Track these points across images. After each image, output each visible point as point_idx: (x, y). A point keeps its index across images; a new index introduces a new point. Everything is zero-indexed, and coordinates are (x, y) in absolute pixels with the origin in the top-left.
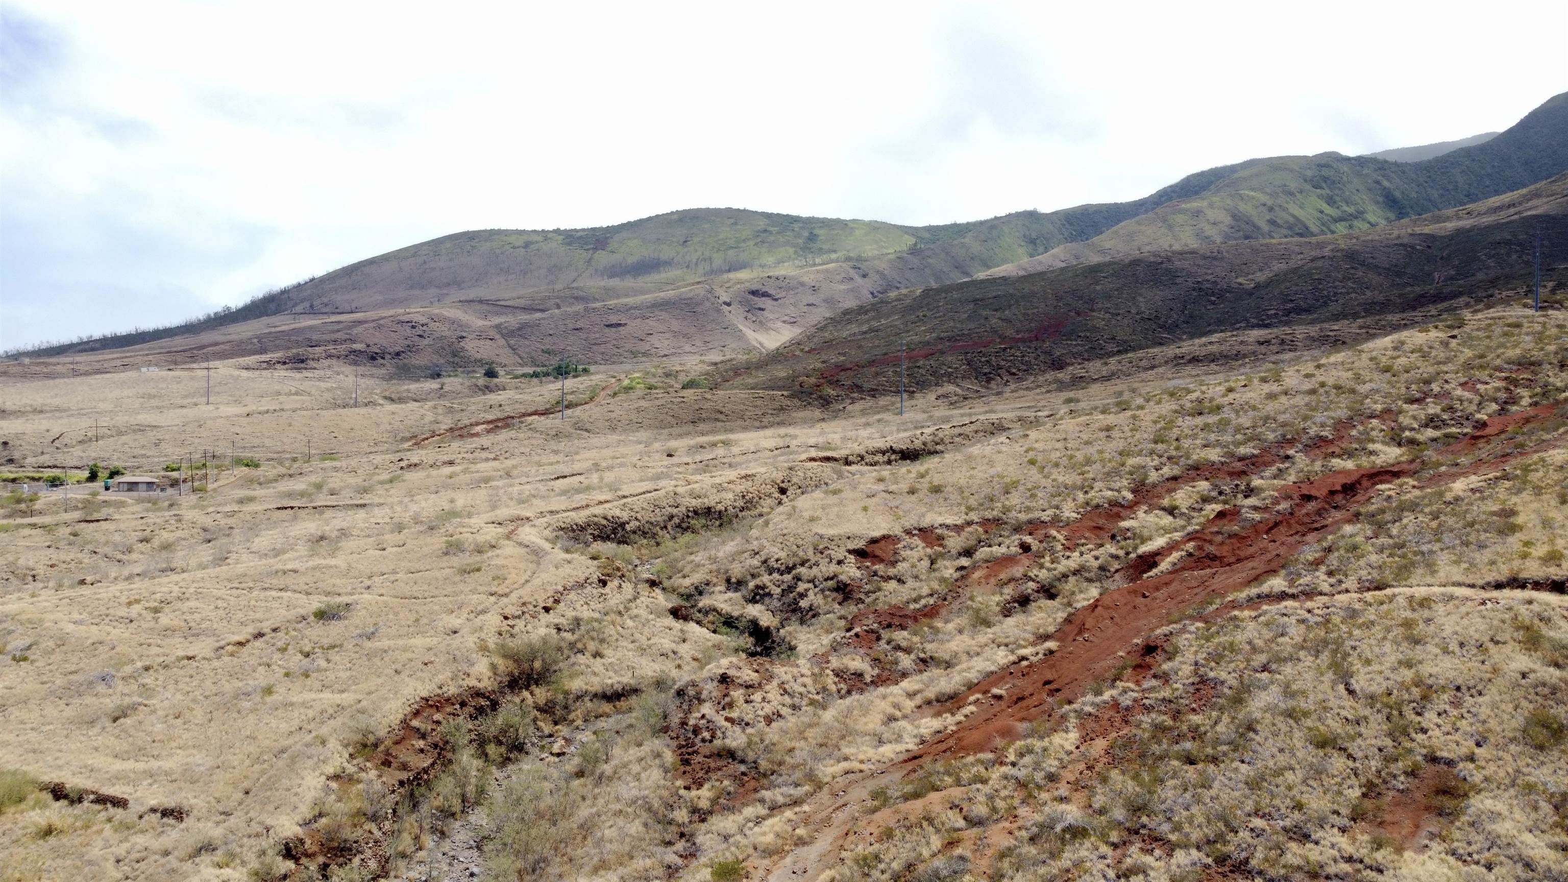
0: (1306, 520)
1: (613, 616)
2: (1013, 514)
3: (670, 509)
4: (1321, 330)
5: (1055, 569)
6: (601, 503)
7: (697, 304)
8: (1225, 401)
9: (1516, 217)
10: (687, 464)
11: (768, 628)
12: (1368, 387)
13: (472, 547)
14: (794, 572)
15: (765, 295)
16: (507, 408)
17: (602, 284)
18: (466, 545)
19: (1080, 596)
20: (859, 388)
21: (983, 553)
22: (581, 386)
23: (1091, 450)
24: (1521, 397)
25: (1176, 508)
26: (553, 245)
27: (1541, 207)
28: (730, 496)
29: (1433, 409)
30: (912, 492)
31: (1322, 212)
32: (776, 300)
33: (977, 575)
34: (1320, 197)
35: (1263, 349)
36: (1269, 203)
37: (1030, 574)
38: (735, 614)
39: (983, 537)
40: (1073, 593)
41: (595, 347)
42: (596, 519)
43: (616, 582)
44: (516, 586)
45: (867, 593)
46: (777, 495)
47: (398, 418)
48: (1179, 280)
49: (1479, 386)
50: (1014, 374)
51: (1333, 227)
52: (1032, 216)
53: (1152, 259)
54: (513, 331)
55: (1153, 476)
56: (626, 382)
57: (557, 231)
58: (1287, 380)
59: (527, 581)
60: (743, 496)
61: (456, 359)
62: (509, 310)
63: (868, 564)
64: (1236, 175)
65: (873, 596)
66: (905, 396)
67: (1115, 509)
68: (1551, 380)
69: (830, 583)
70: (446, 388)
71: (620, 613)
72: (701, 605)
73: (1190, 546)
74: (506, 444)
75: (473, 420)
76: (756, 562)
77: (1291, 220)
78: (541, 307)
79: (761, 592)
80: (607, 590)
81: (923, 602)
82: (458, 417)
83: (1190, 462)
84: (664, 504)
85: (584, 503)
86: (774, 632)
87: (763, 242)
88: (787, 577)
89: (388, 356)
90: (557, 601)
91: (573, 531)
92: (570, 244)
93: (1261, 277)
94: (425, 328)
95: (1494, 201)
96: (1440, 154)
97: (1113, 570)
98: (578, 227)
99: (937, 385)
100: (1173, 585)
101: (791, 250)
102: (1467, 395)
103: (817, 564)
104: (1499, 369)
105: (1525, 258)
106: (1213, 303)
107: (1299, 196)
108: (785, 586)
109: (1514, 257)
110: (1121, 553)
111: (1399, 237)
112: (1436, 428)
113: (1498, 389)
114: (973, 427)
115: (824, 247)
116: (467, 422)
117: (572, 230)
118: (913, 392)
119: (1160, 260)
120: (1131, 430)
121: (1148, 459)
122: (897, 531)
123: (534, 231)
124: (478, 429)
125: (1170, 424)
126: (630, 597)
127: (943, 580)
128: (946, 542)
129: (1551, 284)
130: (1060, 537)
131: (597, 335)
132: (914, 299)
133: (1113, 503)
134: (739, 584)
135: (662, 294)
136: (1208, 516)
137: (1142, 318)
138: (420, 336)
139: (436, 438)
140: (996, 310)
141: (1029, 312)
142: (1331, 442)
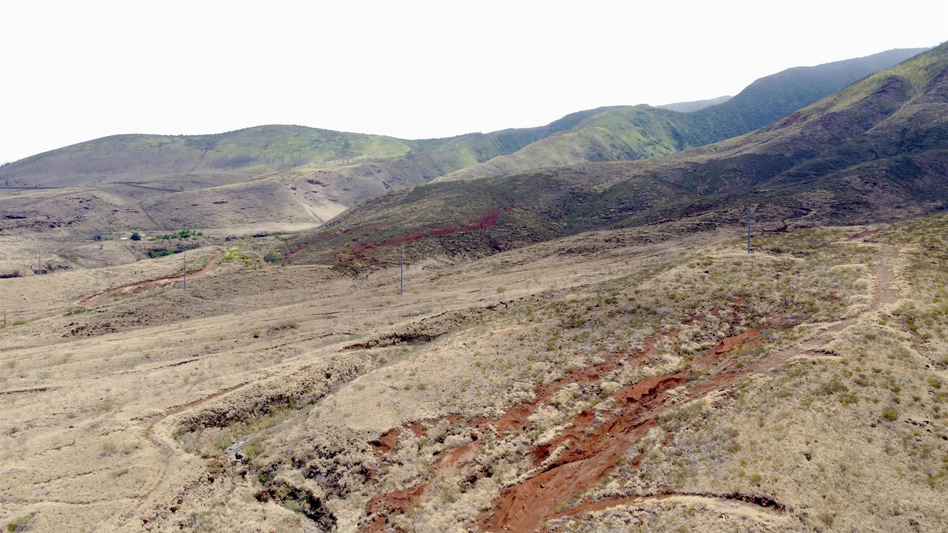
0: (630, 418)
1: (218, 507)
2: (467, 410)
3: (255, 398)
4: (639, 232)
5: (491, 454)
6: (210, 397)
7: (274, 189)
8: (586, 317)
9: (739, 154)
10: (267, 349)
11: (318, 499)
12: (663, 310)
13: (121, 449)
14: (335, 458)
15: (317, 183)
16: (147, 274)
17: (212, 172)
18: (118, 447)
19: (506, 475)
20: (375, 261)
21: (450, 440)
22: (197, 257)
23: (512, 355)
24: (741, 320)
25: (559, 404)
26: (178, 146)
27: (752, 149)
28: (294, 385)
29: (696, 328)
30: (407, 389)
31: (639, 140)
32: (324, 186)
33: (446, 459)
34: (638, 131)
35: (607, 245)
36: (611, 134)
37: (477, 459)
38: (298, 487)
39: (450, 427)
40: (502, 472)
41: (207, 217)
42: (207, 412)
43: (220, 478)
44: (152, 488)
45: (380, 475)
46: (324, 379)
47: (70, 283)
48: (562, 187)
49: (720, 312)
50: (468, 251)
51: (645, 149)
52: (478, 136)
53: (547, 173)
54: (151, 207)
55: (547, 379)
56: (227, 254)
57: (181, 137)
58: (620, 302)
59: (160, 482)
60: (303, 384)
61: (111, 226)
62: (148, 190)
63: (381, 452)
64: (593, 117)
65: (384, 477)
66: (404, 267)
67: (526, 406)
68: (755, 307)
69: (358, 468)
70: (105, 248)
71: (223, 504)
72: (276, 479)
73: (567, 442)
74: (146, 309)
75: (123, 283)
76: (310, 447)
77: (623, 144)
78: (170, 189)
79: (314, 471)
80: (213, 486)
81: (414, 482)
82: (112, 280)
83: (567, 367)
84: (252, 395)
85: (199, 398)
86: (322, 502)
87: (316, 148)
88: (331, 461)
89: (62, 225)
90: (180, 502)
91: (191, 423)
92: (189, 145)
93: (607, 186)
94: (89, 203)
95: (729, 142)
96: (701, 108)
97: (524, 454)
98: (195, 134)
99: (423, 259)
100: (558, 475)
101: (334, 153)
102: (714, 318)
103: (349, 452)
104: (729, 299)
105: (743, 179)
106: (581, 202)
107: (627, 130)
108: (329, 468)
109: (738, 179)
110: (529, 441)
111: (679, 164)
112: (698, 341)
113: (729, 314)
114: (444, 317)
115: (354, 151)
116: (119, 284)
117: (191, 136)
118: (409, 264)
119: (551, 174)
120: (535, 340)
121: (544, 364)
122: (398, 425)
123: (165, 136)
124: (127, 289)
125: (556, 336)
126: (229, 489)
127: (426, 464)
128: (427, 432)
129: (756, 205)
130: (494, 429)
131: (208, 209)
132: (409, 194)
133: (525, 402)
134: (300, 464)
135: (251, 183)
136: (576, 411)
137: (541, 212)
138: (86, 208)
139: (97, 296)
140: (458, 206)
141: (477, 208)
142: (643, 353)
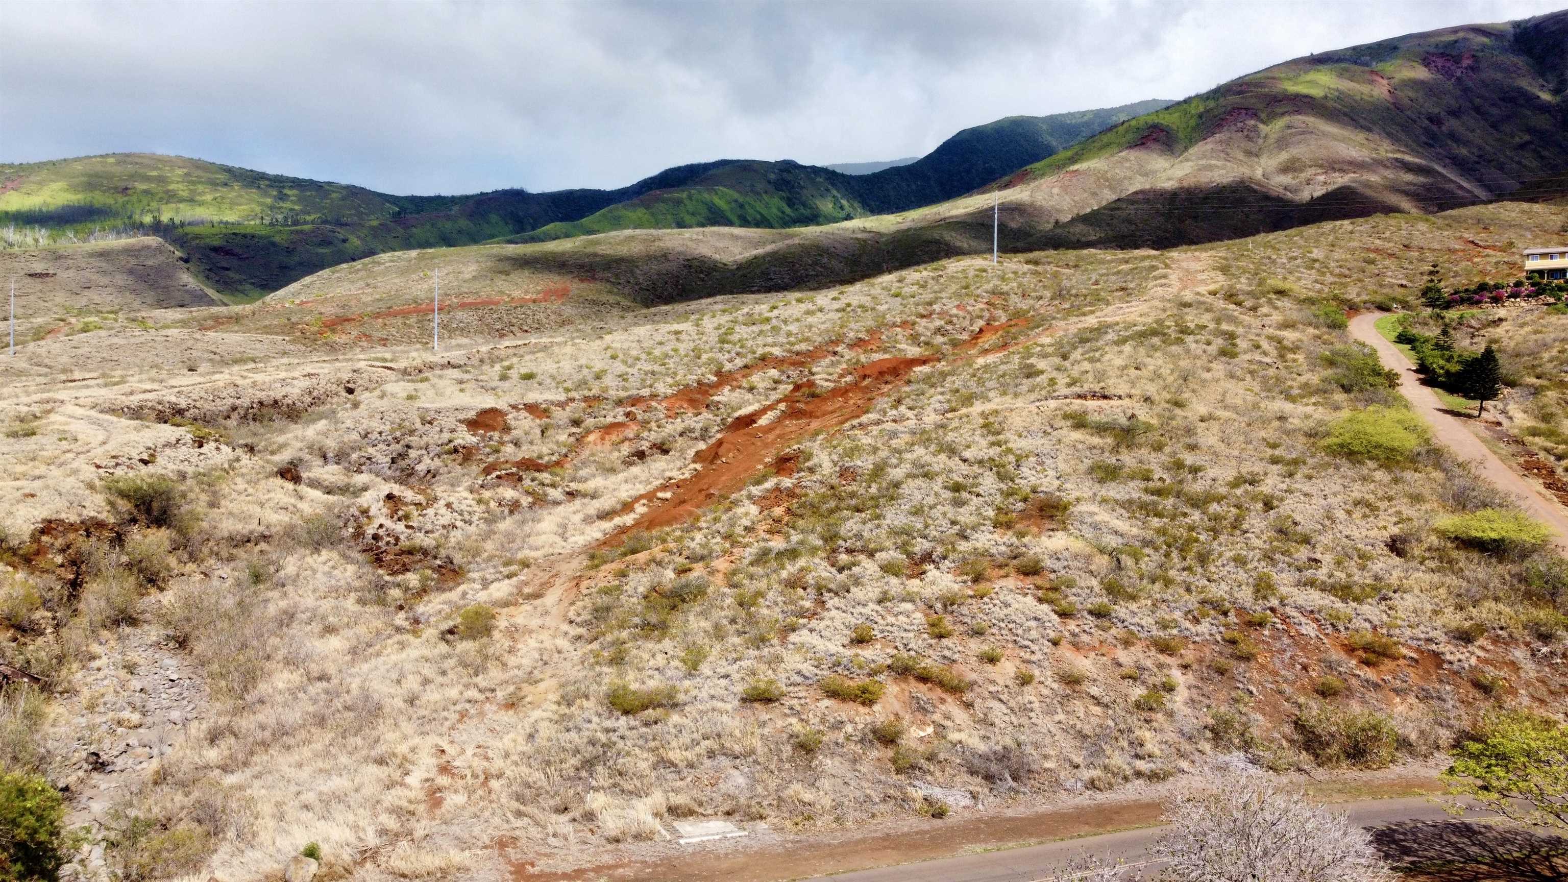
2: (612, 392)
3: (231, 400)
5: (663, 432)
6: (146, 391)
7: (148, 257)
8: (771, 315)
12: (885, 307)
14: (402, 442)
15: (230, 253)
20: (366, 337)
21: (591, 422)
23: (666, 348)
24: (1000, 316)
25: (753, 388)
28: (297, 391)
29: (939, 323)
30: (503, 379)
31: (783, 212)
32: (243, 259)
33: (590, 438)
34: (782, 198)
36: (740, 200)
37: (641, 435)
39: (588, 410)
40: (683, 448)
42: (150, 404)
43: (213, 445)
44: (93, 445)
45: (487, 455)
46: (344, 394)
49: (968, 308)
50: (527, 331)
52: (519, 195)
55: (728, 366)
56: (80, 326)
60: (310, 393)
63: (481, 431)
64: (710, 172)
65: (494, 457)
67: (704, 388)
69: (446, 448)
73: (781, 407)
76: (354, 437)
80: (204, 449)
81: (547, 458)
83: (756, 356)
84: (224, 394)
85: (128, 391)
87: (223, 197)
88: (396, 446)
90: (152, 456)
91: (124, 414)
93: (742, 258)
96: (877, 170)
97: (714, 431)
100: (779, 430)
101: (257, 209)
102: (961, 313)
103: (427, 433)
104: (980, 296)
107: (764, 196)
108: (394, 455)
110: (718, 418)
111: (853, 232)
112: (943, 335)
113: (982, 310)
121: (719, 354)
122: (503, 406)
125: (730, 331)
127: (558, 443)
128: (553, 415)
130: (661, 408)
131: (17, 286)
133: (701, 384)
134: (338, 458)
141: (534, 276)
142: (868, 342)
